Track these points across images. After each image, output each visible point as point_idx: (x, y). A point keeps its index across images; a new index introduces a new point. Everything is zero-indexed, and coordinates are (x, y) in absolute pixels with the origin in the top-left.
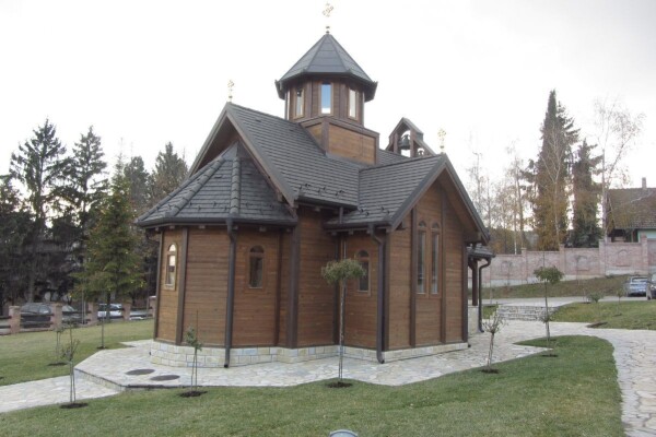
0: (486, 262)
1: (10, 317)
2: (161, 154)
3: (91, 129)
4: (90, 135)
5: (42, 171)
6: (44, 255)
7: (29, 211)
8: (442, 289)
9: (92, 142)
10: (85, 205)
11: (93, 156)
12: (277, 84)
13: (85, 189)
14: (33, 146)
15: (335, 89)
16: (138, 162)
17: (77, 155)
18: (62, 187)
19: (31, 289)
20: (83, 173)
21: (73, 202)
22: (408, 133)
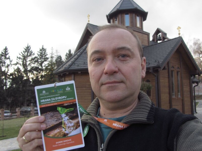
0: (196, 84)
1: (17, 112)
2: (67, 53)
3: (43, 46)
4: (43, 48)
5: (27, 61)
6: (29, 90)
7: (23, 75)
8: (182, 95)
9: (43, 51)
10: (42, 73)
11: (44, 56)
12: (107, 16)
13: (42, 67)
14: (23, 53)
15: (130, 16)
16: (60, 57)
17: (39, 56)
18: (34, 67)
19: (25, 103)
20: (41, 61)
21: (38, 72)
22: (160, 34)
